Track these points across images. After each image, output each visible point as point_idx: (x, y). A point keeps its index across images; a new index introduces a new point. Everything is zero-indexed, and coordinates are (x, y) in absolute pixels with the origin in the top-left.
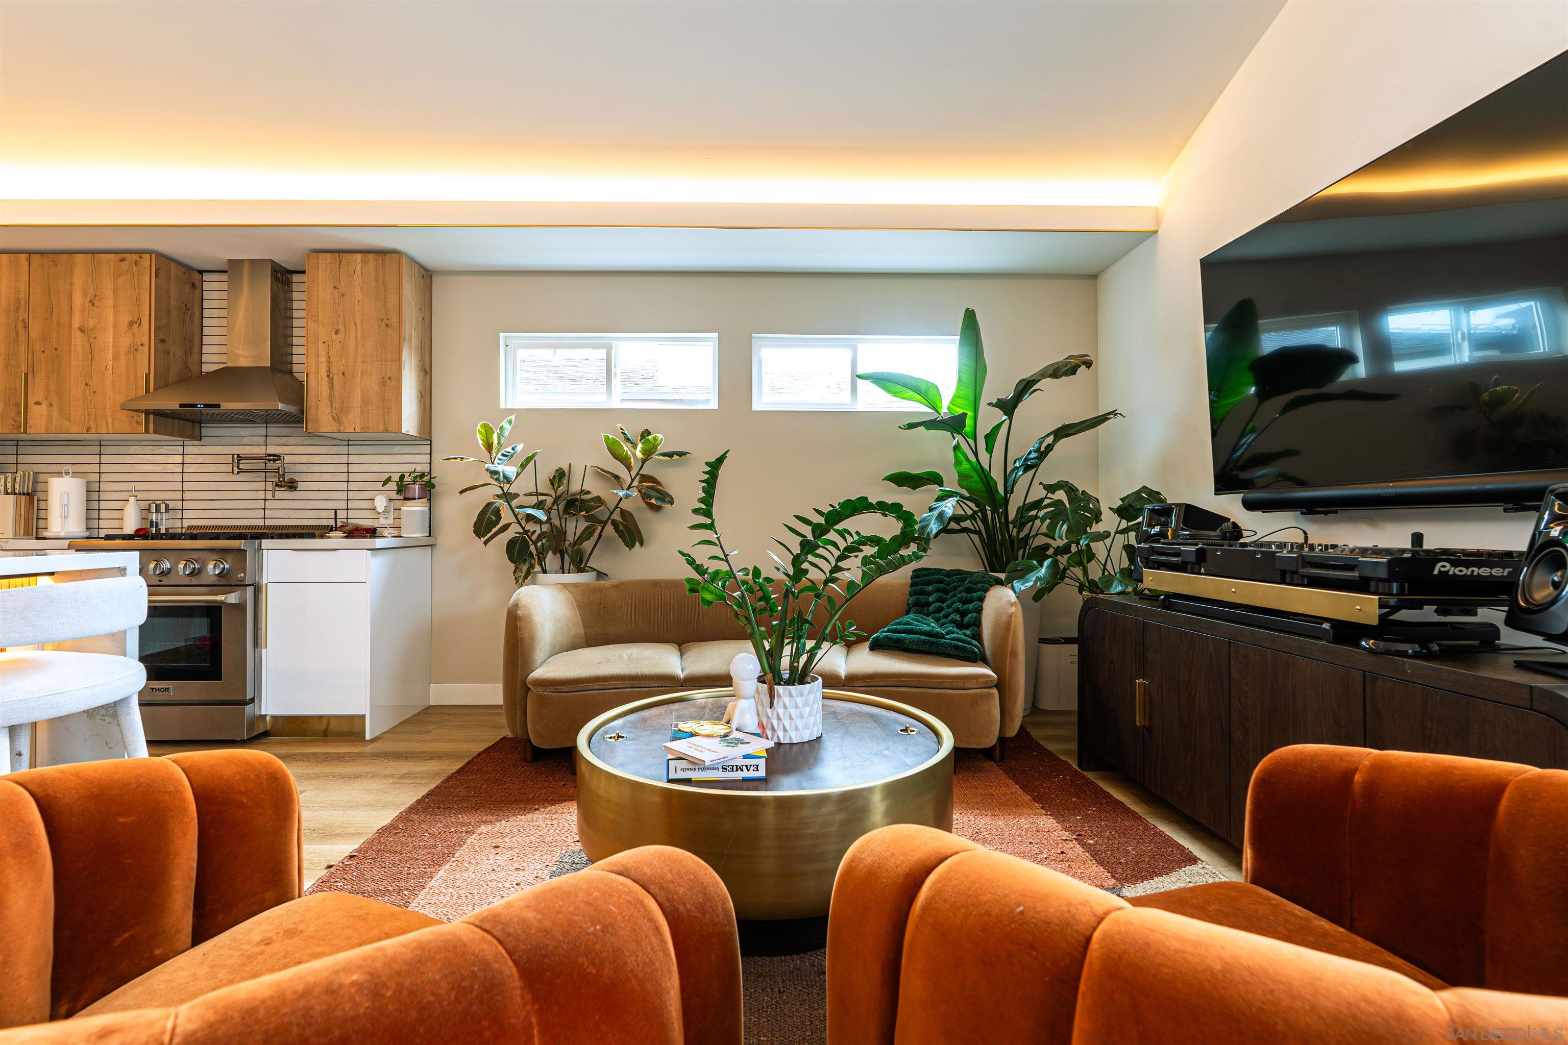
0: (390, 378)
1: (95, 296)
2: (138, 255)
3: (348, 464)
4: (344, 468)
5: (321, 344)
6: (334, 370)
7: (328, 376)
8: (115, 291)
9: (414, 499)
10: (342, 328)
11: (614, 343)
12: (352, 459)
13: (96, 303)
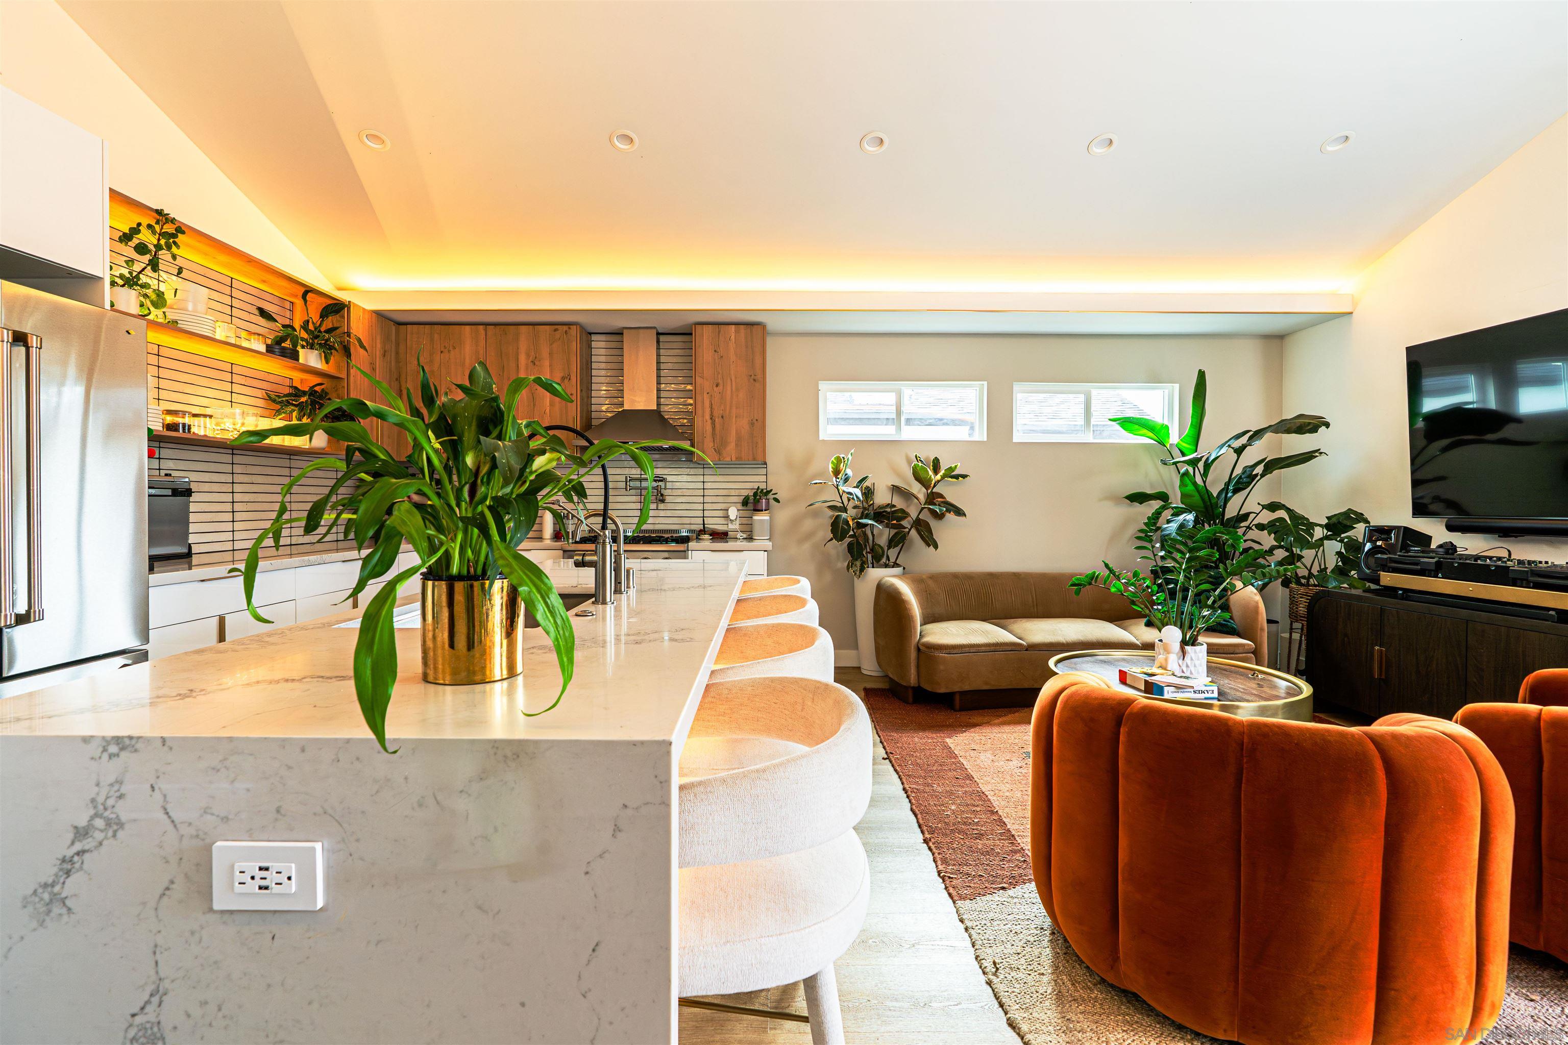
0: (757, 420)
1: (536, 357)
2: (567, 326)
3: (704, 482)
4: (700, 485)
5: (705, 394)
6: (715, 414)
7: (711, 419)
8: (551, 354)
9: (762, 511)
10: (720, 382)
11: (902, 388)
12: (707, 478)
13: (537, 363)
